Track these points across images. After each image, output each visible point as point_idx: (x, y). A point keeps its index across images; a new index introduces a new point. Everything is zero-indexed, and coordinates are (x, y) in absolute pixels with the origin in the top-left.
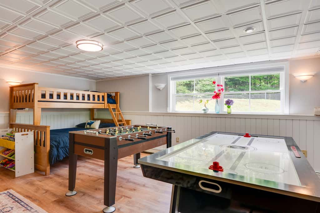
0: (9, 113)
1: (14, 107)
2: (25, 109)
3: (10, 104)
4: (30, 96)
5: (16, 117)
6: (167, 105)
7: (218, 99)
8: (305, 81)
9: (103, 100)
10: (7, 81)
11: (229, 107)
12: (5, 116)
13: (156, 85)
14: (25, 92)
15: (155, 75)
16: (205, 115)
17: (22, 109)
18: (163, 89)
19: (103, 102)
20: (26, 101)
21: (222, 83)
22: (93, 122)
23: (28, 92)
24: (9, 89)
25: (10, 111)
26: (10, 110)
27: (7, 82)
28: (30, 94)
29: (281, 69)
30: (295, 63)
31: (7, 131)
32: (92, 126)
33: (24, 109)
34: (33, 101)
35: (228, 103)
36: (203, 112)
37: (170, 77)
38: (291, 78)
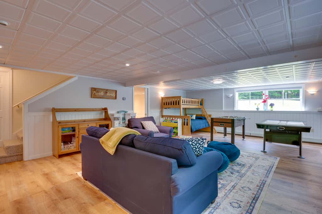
6: (233, 105)
7: (266, 103)
8: (313, 94)
11: (272, 107)
13: (227, 95)
15: (226, 89)
16: (258, 112)
18: (231, 97)
19: (198, 104)
21: (267, 94)
22: (192, 116)
29: (301, 88)
30: (308, 85)
35: (272, 105)
36: (256, 110)
37: (235, 90)
38: (305, 92)
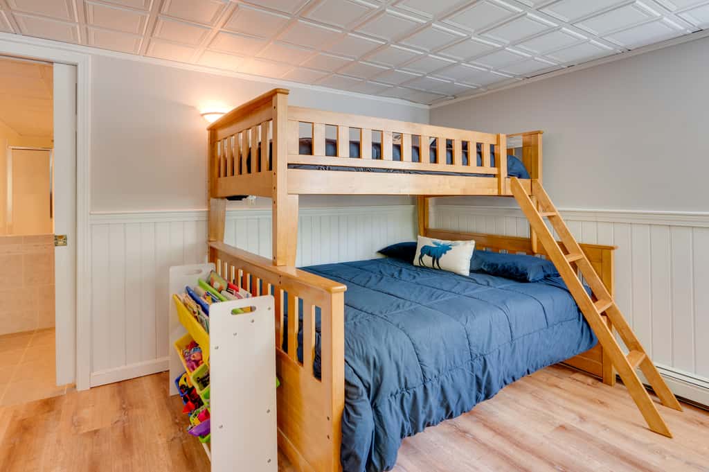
0: (207, 209)
1: (221, 193)
2: (246, 197)
3: (208, 182)
4: (259, 150)
5: (223, 221)
9: (495, 162)
10: (202, 112)
12: (196, 219)
14: (246, 138)
17: (239, 198)
19: (494, 171)
20: (249, 171)
22: (447, 248)
23: (255, 134)
24: (206, 134)
25: (209, 206)
26: (209, 200)
27: (203, 115)
28: (260, 144)
31: (200, 272)
32: (446, 261)
33: (244, 199)
34: (270, 169)
